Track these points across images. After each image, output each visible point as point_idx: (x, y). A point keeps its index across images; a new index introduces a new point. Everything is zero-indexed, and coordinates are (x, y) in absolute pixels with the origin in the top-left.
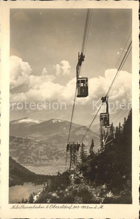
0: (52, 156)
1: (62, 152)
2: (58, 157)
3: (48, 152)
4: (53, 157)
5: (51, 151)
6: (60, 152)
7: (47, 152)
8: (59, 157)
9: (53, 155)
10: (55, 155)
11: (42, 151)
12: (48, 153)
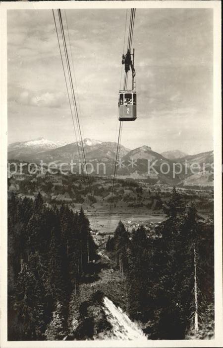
0: (82, 196)
1: (104, 187)
2: (95, 197)
3: (74, 187)
4: (84, 198)
5: (80, 185)
6: (100, 187)
7: (70, 187)
8: (98, 198)
9: (85, 193)
10: (89, 194)
11: (60, 184)
12: (73, 190)
